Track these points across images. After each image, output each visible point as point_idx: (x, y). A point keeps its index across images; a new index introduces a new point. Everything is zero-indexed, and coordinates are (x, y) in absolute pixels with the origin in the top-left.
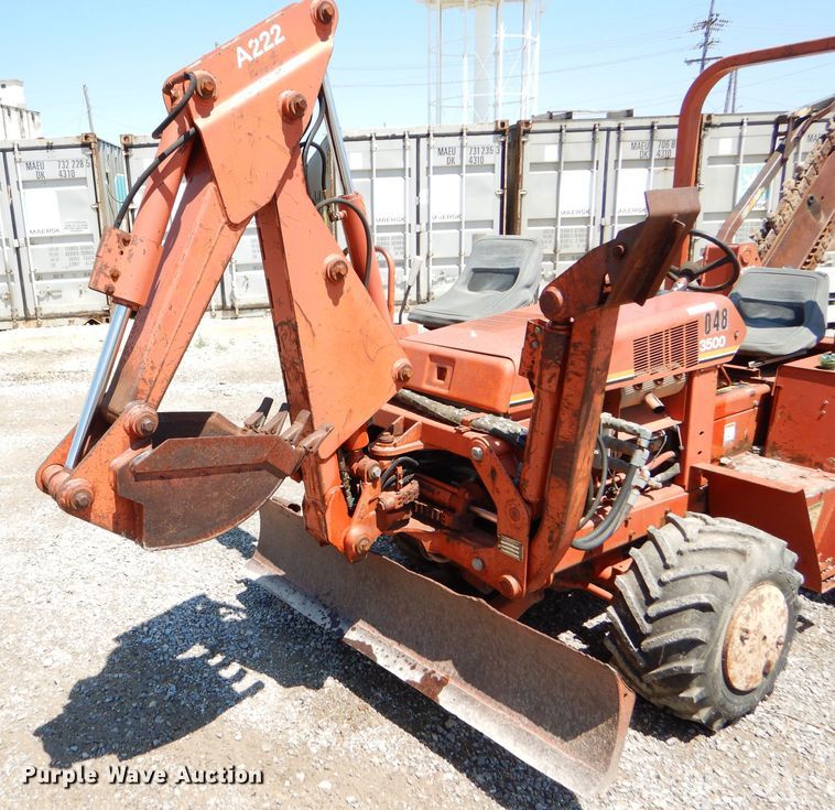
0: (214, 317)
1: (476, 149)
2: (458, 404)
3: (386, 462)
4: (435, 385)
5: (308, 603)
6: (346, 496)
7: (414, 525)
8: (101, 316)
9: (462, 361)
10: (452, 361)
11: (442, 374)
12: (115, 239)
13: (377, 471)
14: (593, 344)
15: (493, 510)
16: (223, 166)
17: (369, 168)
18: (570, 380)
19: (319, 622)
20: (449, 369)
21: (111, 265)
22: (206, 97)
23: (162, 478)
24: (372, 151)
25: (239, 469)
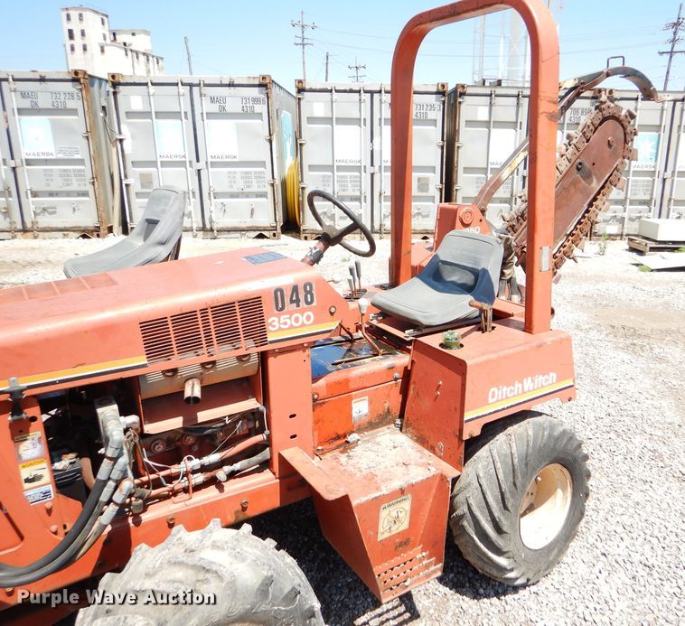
0: (195, 236)
1: (421, 106)
8: (92, 231)
17: (330, 116)
24: (332, 102)
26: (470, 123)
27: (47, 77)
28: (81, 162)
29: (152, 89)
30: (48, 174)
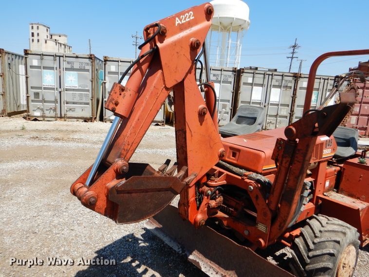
1: (226, 76)
2: (241, 167)
3: (212, 189)
4: (231, 159)
5: (172, 241)
6: (197, 202)
7: (220, 214)
8: (89, 119)
9: (243, 151)
10: (239, 150)
11: (234, 155)
12: (119, 88)
13: (209, 192)
14: (307, 150)
15: (256, 211)
16: (166, 64)
18: (295, 164)
19: (177, 250)
20: (238, 153)
21: (115, 99)
22: (162, 35)
23: (128, 193)
25: (160, 190)
26: (245, 84)
27: (79, 56)
28: (88, 91)
29: (120, 63)
30: (74, 95)
